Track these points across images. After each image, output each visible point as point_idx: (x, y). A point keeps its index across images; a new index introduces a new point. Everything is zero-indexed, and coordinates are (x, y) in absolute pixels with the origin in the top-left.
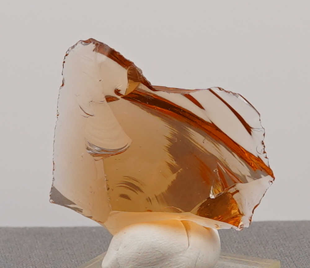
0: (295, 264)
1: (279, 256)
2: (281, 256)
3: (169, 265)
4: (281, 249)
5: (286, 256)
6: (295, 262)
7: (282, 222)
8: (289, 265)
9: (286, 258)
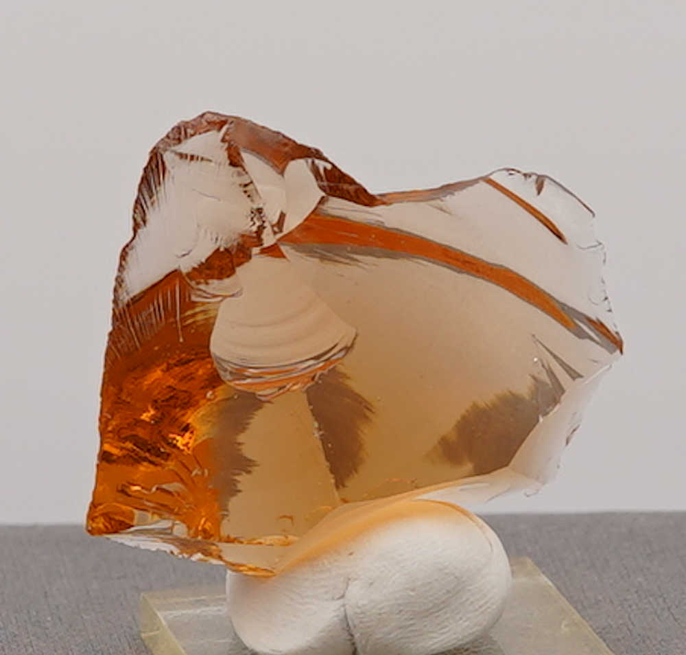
0: (673, 615)
1: (636, 595)
2: (639, 596)
3: (469, 602)
4: (639, 579)
5: (651, 596)
6: (672, 610)
7: (641, 514)
8: (658, 617)
9: (651, 599)
